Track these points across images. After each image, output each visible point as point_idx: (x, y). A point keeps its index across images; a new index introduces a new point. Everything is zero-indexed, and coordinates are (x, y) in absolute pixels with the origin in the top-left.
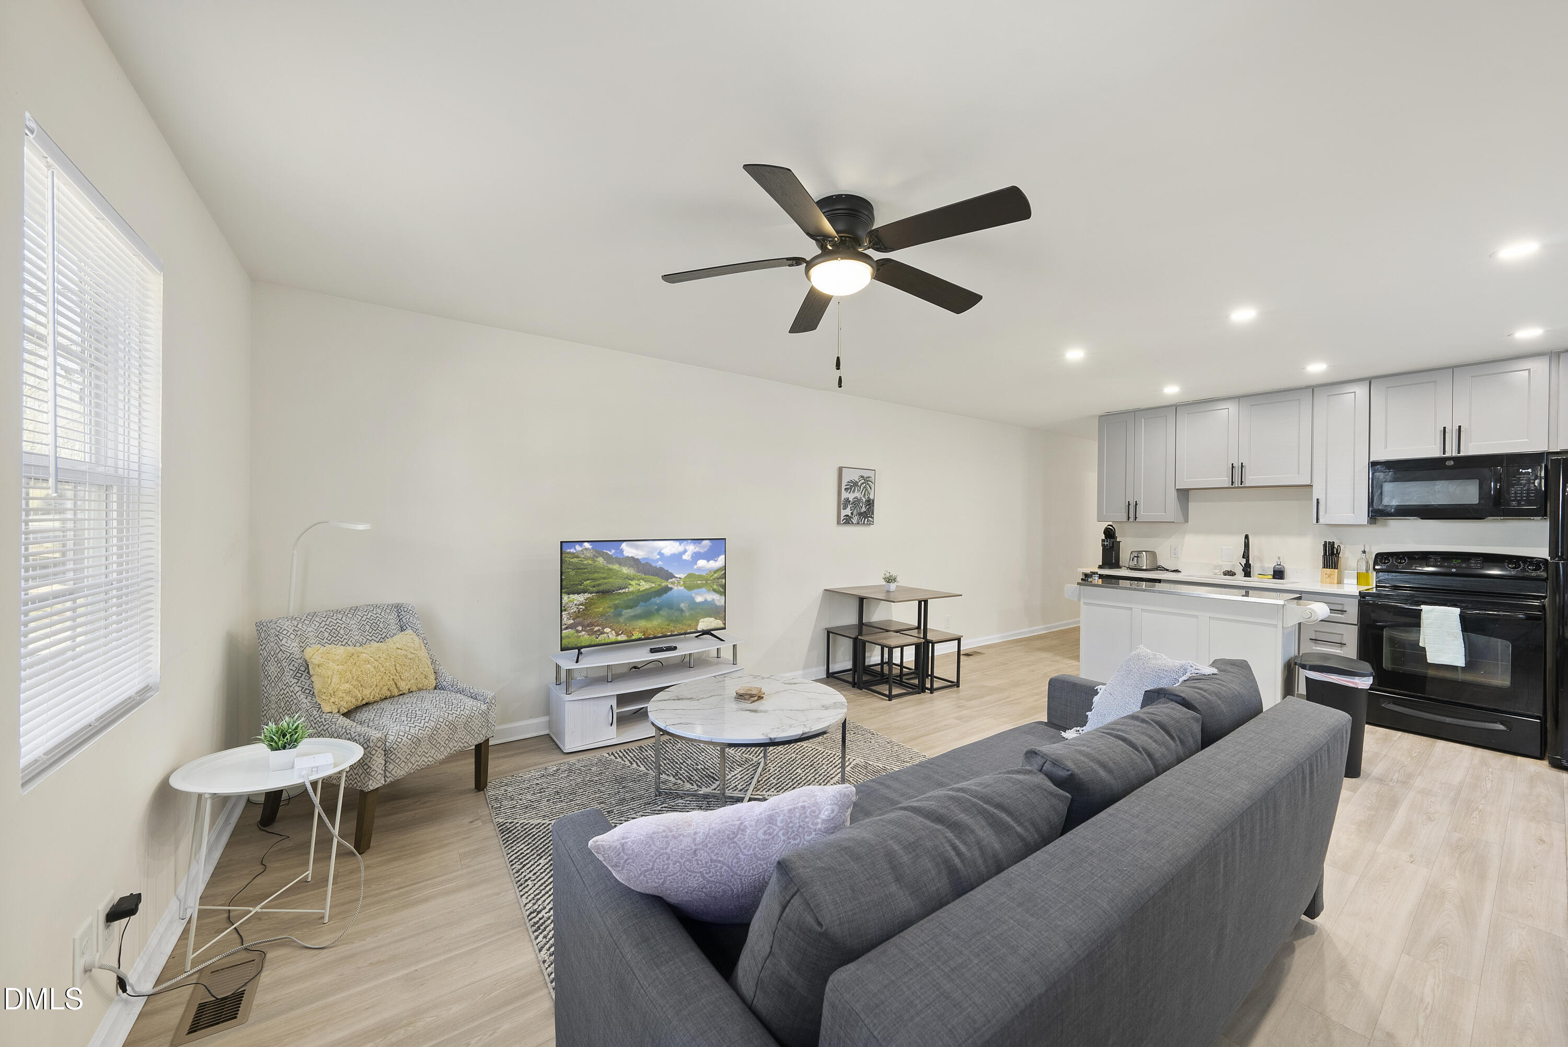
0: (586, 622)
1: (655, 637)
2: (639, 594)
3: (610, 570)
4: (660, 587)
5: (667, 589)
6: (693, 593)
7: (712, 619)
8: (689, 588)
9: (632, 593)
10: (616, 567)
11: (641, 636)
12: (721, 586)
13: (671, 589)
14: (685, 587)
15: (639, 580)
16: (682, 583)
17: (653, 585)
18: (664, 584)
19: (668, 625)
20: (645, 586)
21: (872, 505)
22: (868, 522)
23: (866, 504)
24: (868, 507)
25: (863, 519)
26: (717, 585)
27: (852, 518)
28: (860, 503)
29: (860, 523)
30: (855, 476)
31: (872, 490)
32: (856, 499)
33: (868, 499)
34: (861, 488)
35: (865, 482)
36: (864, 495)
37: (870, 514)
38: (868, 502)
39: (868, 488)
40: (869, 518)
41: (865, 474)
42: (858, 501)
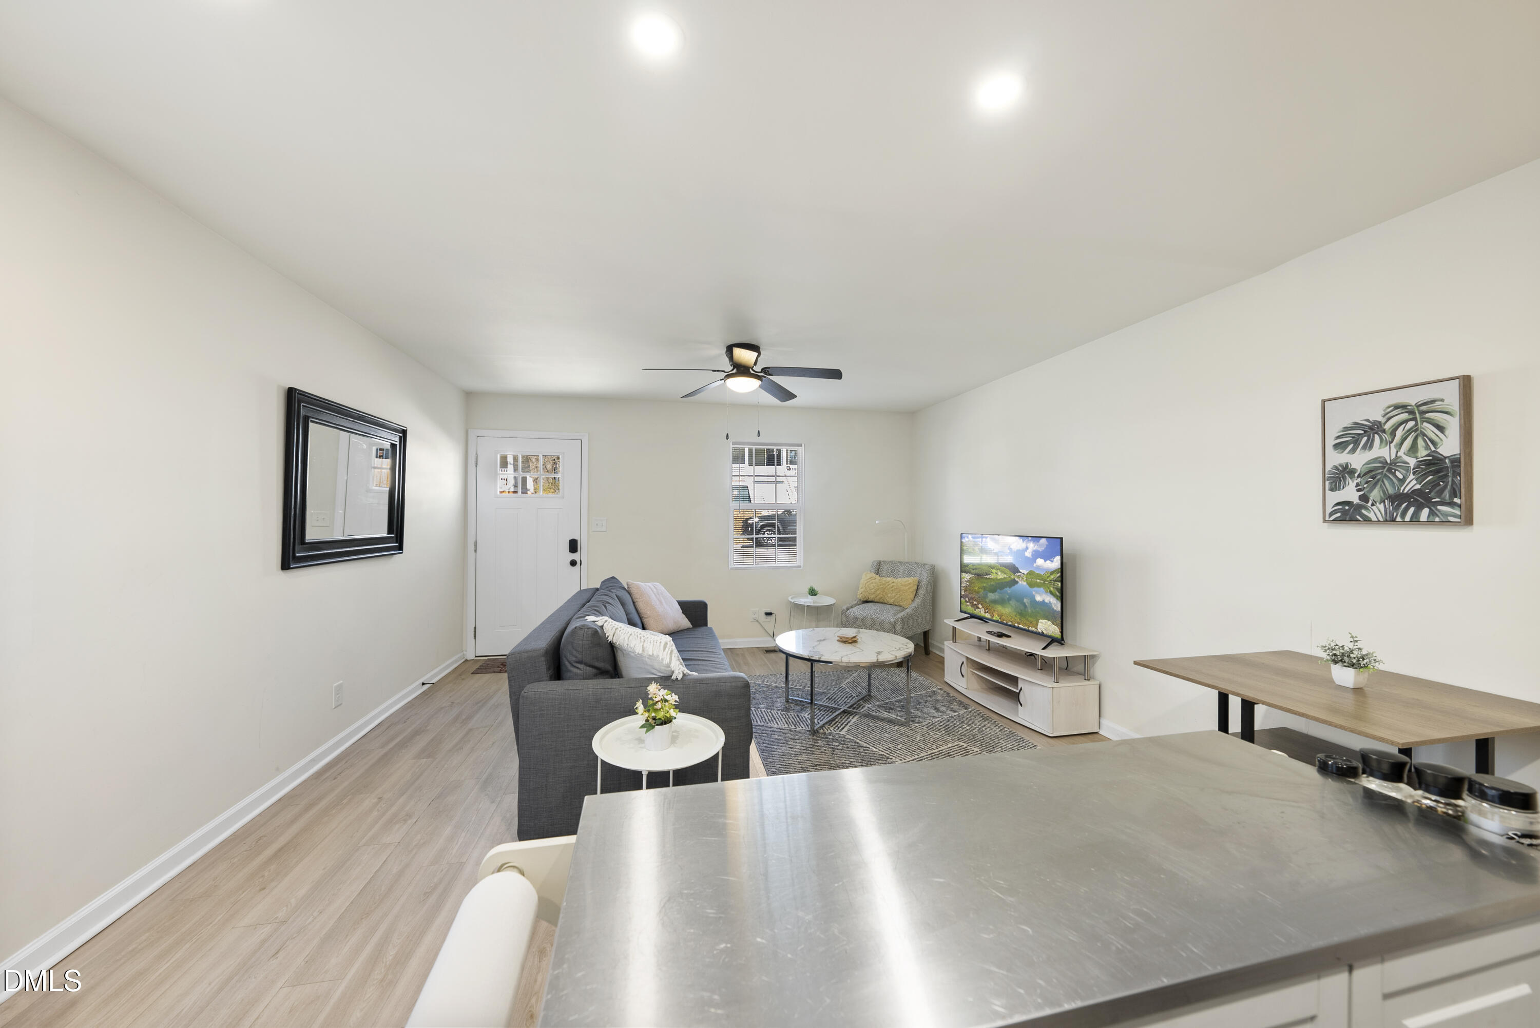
0: (970, 596)
1: (1005, 625)
2: (997, 582)
4: (1009, 579)
7: (1049, 623)
8: (1031, 585)
9: (992, 579)
12: (1057, 589)
13: (1017, 582)
14: (1027, 583)
15: (997, 569)
16: (1025, 579)
17: (1005, 576)
18: (1012, 577)
20: (1000, 575)
21: (1455, 469)
22: (1439, 517)
23: (1423, 471)
24: (1431, 477)
25: (1412, 510)
26: (1053, 587)
27: (1366, 508)
28: (1398, 470)
29: (1399, 519)
30: (1373, 411)
31: (1447, 432)
32: (1380, 462)
33: (1431, 458)
34: (1399, 433)
35: (1411, 417)
36: (1413, 449)
37: (1447, 494)
38: (1432, 466)
39: (1429, 429)
40: (1439, 507)
41: (1412, 398)
42: (1390, 467)
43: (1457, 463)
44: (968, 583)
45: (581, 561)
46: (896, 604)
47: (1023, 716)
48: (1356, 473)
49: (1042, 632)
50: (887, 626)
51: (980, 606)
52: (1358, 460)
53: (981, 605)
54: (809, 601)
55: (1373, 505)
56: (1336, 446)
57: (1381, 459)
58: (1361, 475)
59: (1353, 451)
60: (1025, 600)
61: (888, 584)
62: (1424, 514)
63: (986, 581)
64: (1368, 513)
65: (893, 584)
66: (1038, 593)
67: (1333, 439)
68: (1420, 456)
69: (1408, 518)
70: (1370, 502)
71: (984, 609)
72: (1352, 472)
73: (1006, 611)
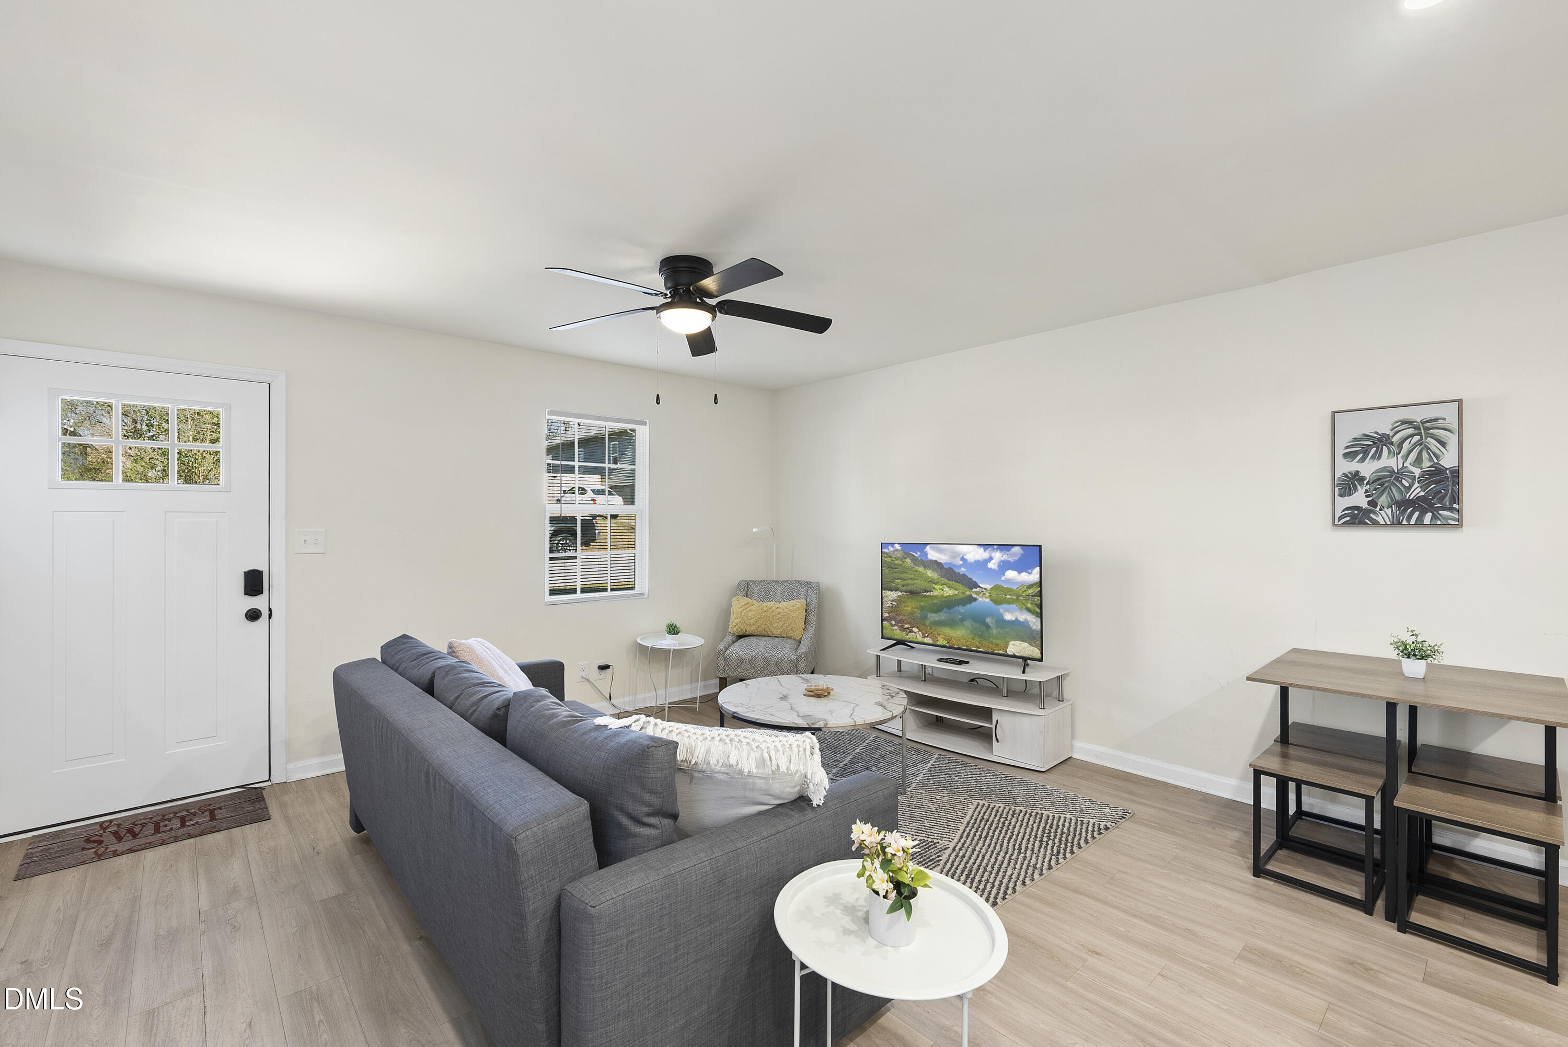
0: (899, 618)
1: (959, 649)
2: (943, 600)
3: (916, 571)
4: (961, 596)
5: (971, 599)
6: (1001, 609)
8: (997, 602)
9: (936, 597)
10: (921, 569)
11: (945, 643)
12: (1036, 605)
13: (975, 599)
14: (991, 600)
15: (942, 585)
16: (988, 594)
17: (956, 592)
18: (968, 593)
19: (973, 639)
20: (948, 592)
21: (1454, 479)
22: (1440, 520)
23: (1427, 480)
24: (1434, 485)
25: (1417, 514)
26: (1031, 603)
27: (1375, 513)
28: (1404, 479)
29: (1405, 522)
30: (1382, 425)
31: (1448, 447)
32: (1388, 471)
33: (1434, 469)
34: (1406, 446)
35: (1417, 432)
36: (1418, 461)
37: (1447, 501)
38: (1434, 476)
39: (1432, 443)
40: (1440, 512)
41: (1418, 415)
42: (1395, 476)
43: (1456, 474)
44: (894, 603)
45: (270, 610)
46: (784, 635)
47: (1000, 752)
48: (1365, 480)
49: (1015, 655)
50: (786, 665)
51: (915, 629)
52: (1368, 469)
53: (917, 628)
54: (668, 642)
55: (1381, 510)
56: (1346, 455)
57: (1389, 469)
58: (1370, 483)
59: (1362, 460)
60: (988, 620)
61: (771, 610)
62: (1428, 517)
63: (925, 599)
64: (1376, 516)
65: (778, 610)
67: (1343, 448)
68: (1424, 467)
69: (1413, 521)
70: (1379, 507)
71: (922, 633)
72: (1362, 479)
73: (959, 634)
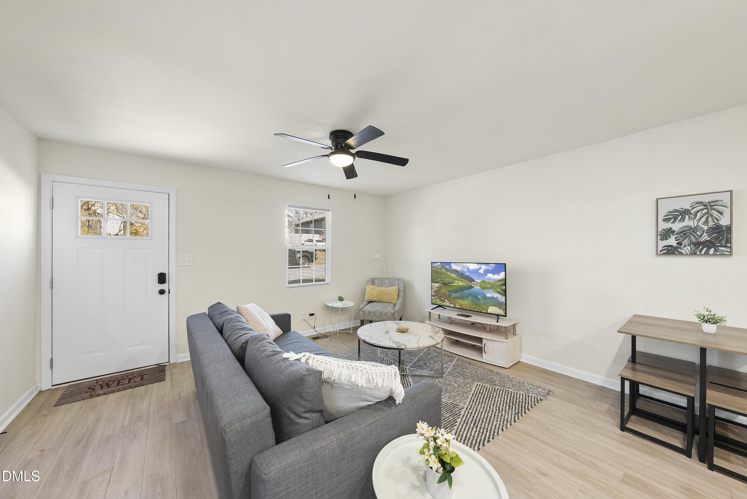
0: (439, 295)
1: (466, 310)
2: (458, 287)
3: (447, 274)
4: (467, 285)
5: (471, 287)
6: (485, 291)
7: (497, 308)
8: (483, 288)
9: (455, 286)
10: (449, 273)
11: (459, 307)
12: (502, 290)
13: (473, 287)
14: (481, 287)
15: (458, 280)
16: (479, 285)
17: (465, 284)
18: (470, 284)
19: (472, 305)
20: (461, 284)
21: (728, 231)
22: (719, 252)
23: (711, 232)
24: (715, 234)
25: (705, 249)
26: (500, 289)
27: (681, 248)
28: (698, 231)
29: (698, 253)
30: (685, 204)
31: (724, 215)
32: (688, 228)
33: (715, 226)
34: (699, 215)
35: (705, 207)
36: (706, 222)
37: (723, 242)
38: (716, 230)
39: (715, 213)
40: (719, 248)
41: (706, 199)
42: (693, 230)
43: (729, 229)
44: (437, 289)
45: (169, 290)
46: (389, 302)
47: (486, 358)
48: (675, 232)
49: (491, 313)
50: (389, 315)
51: (446, 300)
52: (677, 226)
53: (447, 300)
54: (339, 304)
55: (684, 247)
56: (664, 220)
57: (689, 226)
58: (678, 234)
59: (674, 222)
60: (479, 297)
61: (383, 291)
62: (712, 251)
63: (451, 287)
64: (682, 250)
65: (386, 291)
66: (488, 292)
67: (663, 217)
68: (710, 225)
69: (703, 253)
70: (683, 246)
71: (449, 302)
72: (673, 232)
73: (466, 303)
